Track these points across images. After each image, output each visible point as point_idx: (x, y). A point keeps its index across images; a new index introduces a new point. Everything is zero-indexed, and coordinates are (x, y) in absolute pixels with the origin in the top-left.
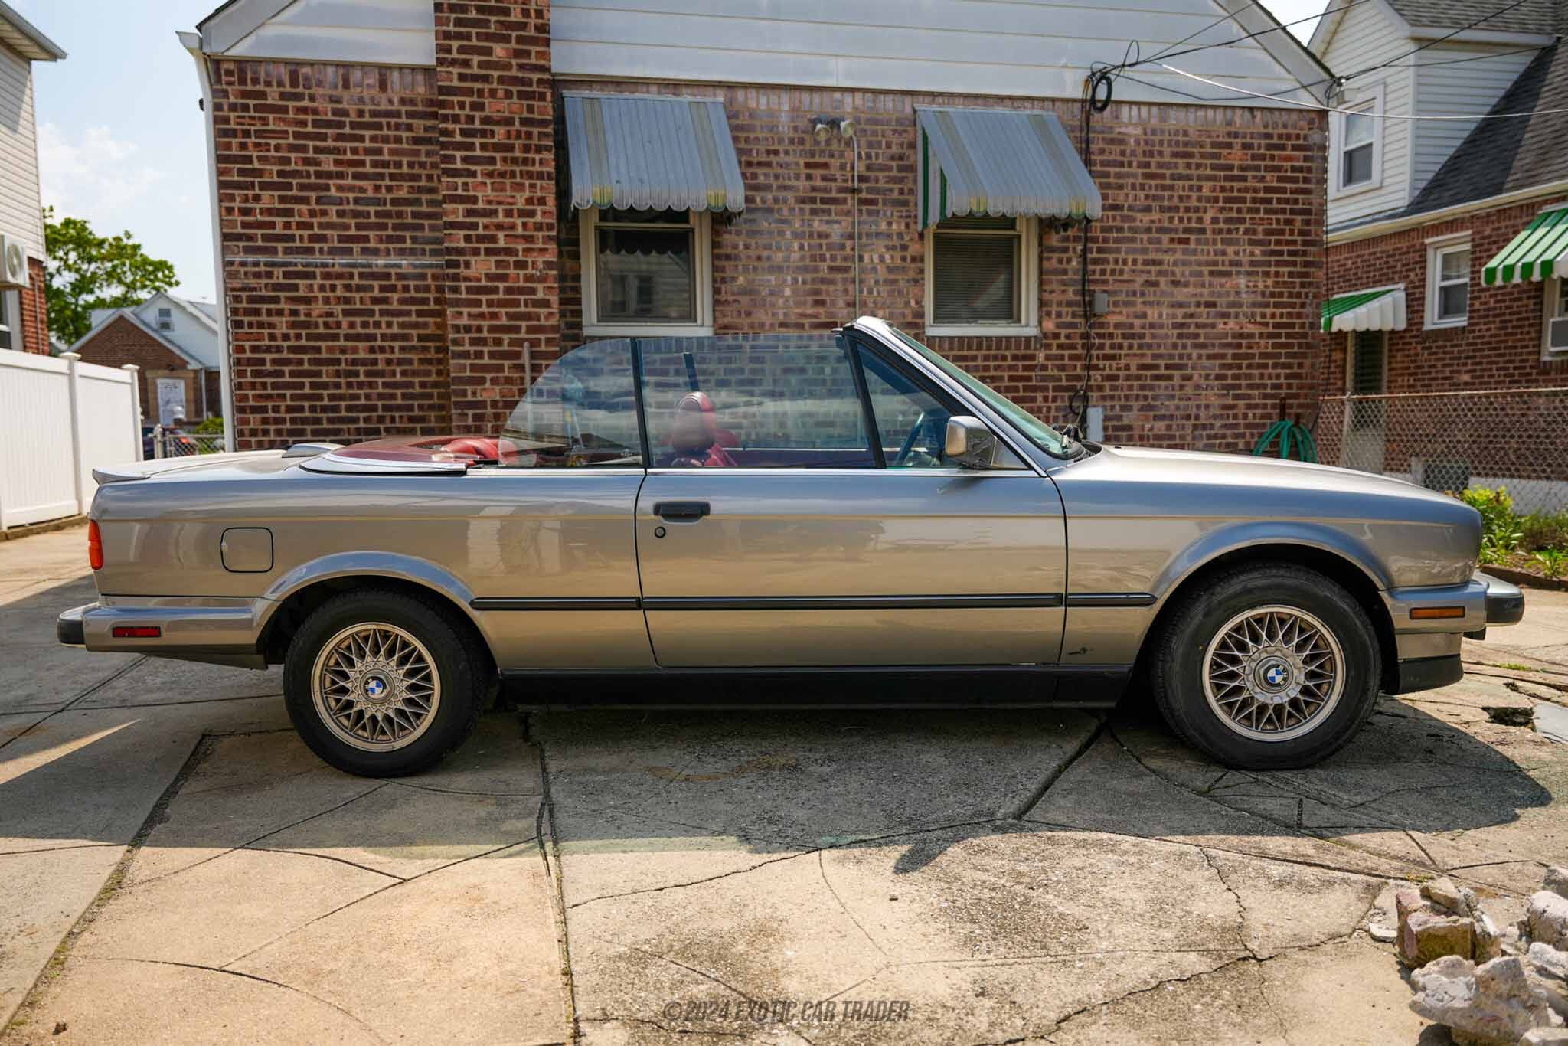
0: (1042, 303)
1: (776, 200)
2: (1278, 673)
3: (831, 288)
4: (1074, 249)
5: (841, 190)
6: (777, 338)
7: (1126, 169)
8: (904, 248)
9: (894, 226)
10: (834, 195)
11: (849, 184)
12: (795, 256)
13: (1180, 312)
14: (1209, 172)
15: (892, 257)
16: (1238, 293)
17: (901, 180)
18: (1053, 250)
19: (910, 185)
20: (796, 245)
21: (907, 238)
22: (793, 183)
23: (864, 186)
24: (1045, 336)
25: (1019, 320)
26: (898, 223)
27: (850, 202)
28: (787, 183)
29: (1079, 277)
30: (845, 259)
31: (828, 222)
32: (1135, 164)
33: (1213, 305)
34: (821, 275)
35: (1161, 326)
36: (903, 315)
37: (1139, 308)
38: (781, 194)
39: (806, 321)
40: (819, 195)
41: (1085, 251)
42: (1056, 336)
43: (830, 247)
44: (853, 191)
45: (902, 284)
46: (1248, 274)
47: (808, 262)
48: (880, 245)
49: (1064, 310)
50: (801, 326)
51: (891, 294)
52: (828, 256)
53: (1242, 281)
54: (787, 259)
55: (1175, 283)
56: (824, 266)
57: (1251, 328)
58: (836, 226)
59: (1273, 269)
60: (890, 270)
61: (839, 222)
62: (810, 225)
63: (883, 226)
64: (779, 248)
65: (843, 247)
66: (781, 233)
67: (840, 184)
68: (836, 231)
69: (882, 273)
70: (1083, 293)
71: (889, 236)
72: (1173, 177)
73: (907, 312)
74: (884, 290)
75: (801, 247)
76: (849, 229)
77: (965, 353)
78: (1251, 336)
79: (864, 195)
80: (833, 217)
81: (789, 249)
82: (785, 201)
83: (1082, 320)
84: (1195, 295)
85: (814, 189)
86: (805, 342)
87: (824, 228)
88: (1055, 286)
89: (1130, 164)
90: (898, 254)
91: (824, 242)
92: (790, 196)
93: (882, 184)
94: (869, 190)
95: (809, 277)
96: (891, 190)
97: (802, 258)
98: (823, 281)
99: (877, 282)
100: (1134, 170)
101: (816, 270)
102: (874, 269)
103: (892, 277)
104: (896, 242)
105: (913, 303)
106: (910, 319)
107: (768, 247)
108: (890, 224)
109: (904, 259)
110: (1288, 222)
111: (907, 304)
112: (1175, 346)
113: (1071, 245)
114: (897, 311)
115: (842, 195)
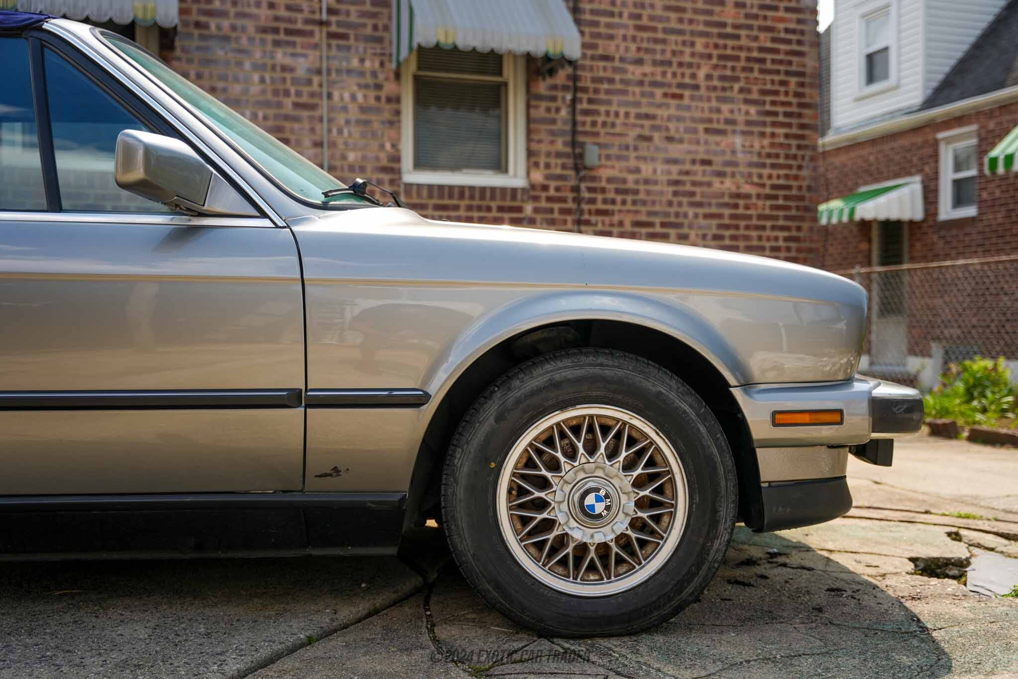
0: (530, 153)
1: (234, 28)
2: (598, 499)
3: (296, 126)
4: (564, 98)
5: (307, 22)
7: (616, 20)
8: (379, 87)
9: (368, 64)
10: (299, 26)
11: (317, 16)
12: (255, 89)
13: (675, 169)
14: (701, 28)
15: (365, 97)
16: (734, 152)
17: (374, 15)
18: (540, 98)
19: (385, 21)
20: (256, 77)
21: (381, 77)
22: (254, 10)
23: (333, 19)
24: (533, 187)
25: (506, 171)
26: (372, 61)
27: (317, 35)
28: (247, 10)
29: (568, 128)
30: (312, 95)
31: (293, 55)
32: (626, 15)
33: (707, 162)
34: (283, 111)
35: (656, 183)
36: (377, 159)
37: (633, 163)
38: (239, 22)
40: (282, 25)
41: (574, 101)
42: (545, 188)
43: (295, 81)
44: (321, 23)
45: (376, 126)
46: (744, 133)
47: (269, 96)
48: (352, 83)
49: (553, 161)
51: (363, 136)
52: (292, 90)
53: (738, 141)
54: (245, 92)
55: (670, 139)
56: (288, 102)
57: (747, 189)
58: (301, 60)
59: (768, 130)
60: (363, 109)
61: (305, 56)
62: (272, 57)
63: (355, 63)
64: (236, 80)
65: (309, 82)
66: (239, 64)
67: (306, 15)
68: (302, 66)
69: (354, 113)
70: (574, 144)
71: (362, 74)
72: (665, 31)
73: (383, 155)
74: (356, 131)
75: (262, 80)
76: (317, 65)
77: (446, 202)
78: (748, 196)
79: (334, 28)
80: (299, 50)
81: (247, 81)
82: (244, 29)
83: (571, 173)
84: (689, 152)
85: (277, 19)
87: (288, 61)
88: (543, 136)
89: (621, 15)
90: (372, 94)
91: (288, 76)
92: (250, 26)
93: (353, 18)
94: (339, 24)
95: (271, 112)
96: (364, 25)
97: (263, 92)
98: (287, 118)
99: (348, 122)
100: (625, 20)
101: (279, 105)
102: (345, 109)
103: (364, 117)
104: (369, 80)
105: (388, 146)
106: (384, 162)
107: (224, 78)
108: (362, 61)
109: (378, 99)
110: (783, 83)
111: (382, 147)
112: (670, 204)
113: (560, 94)
114: (371, 155)
115: (309, 28)
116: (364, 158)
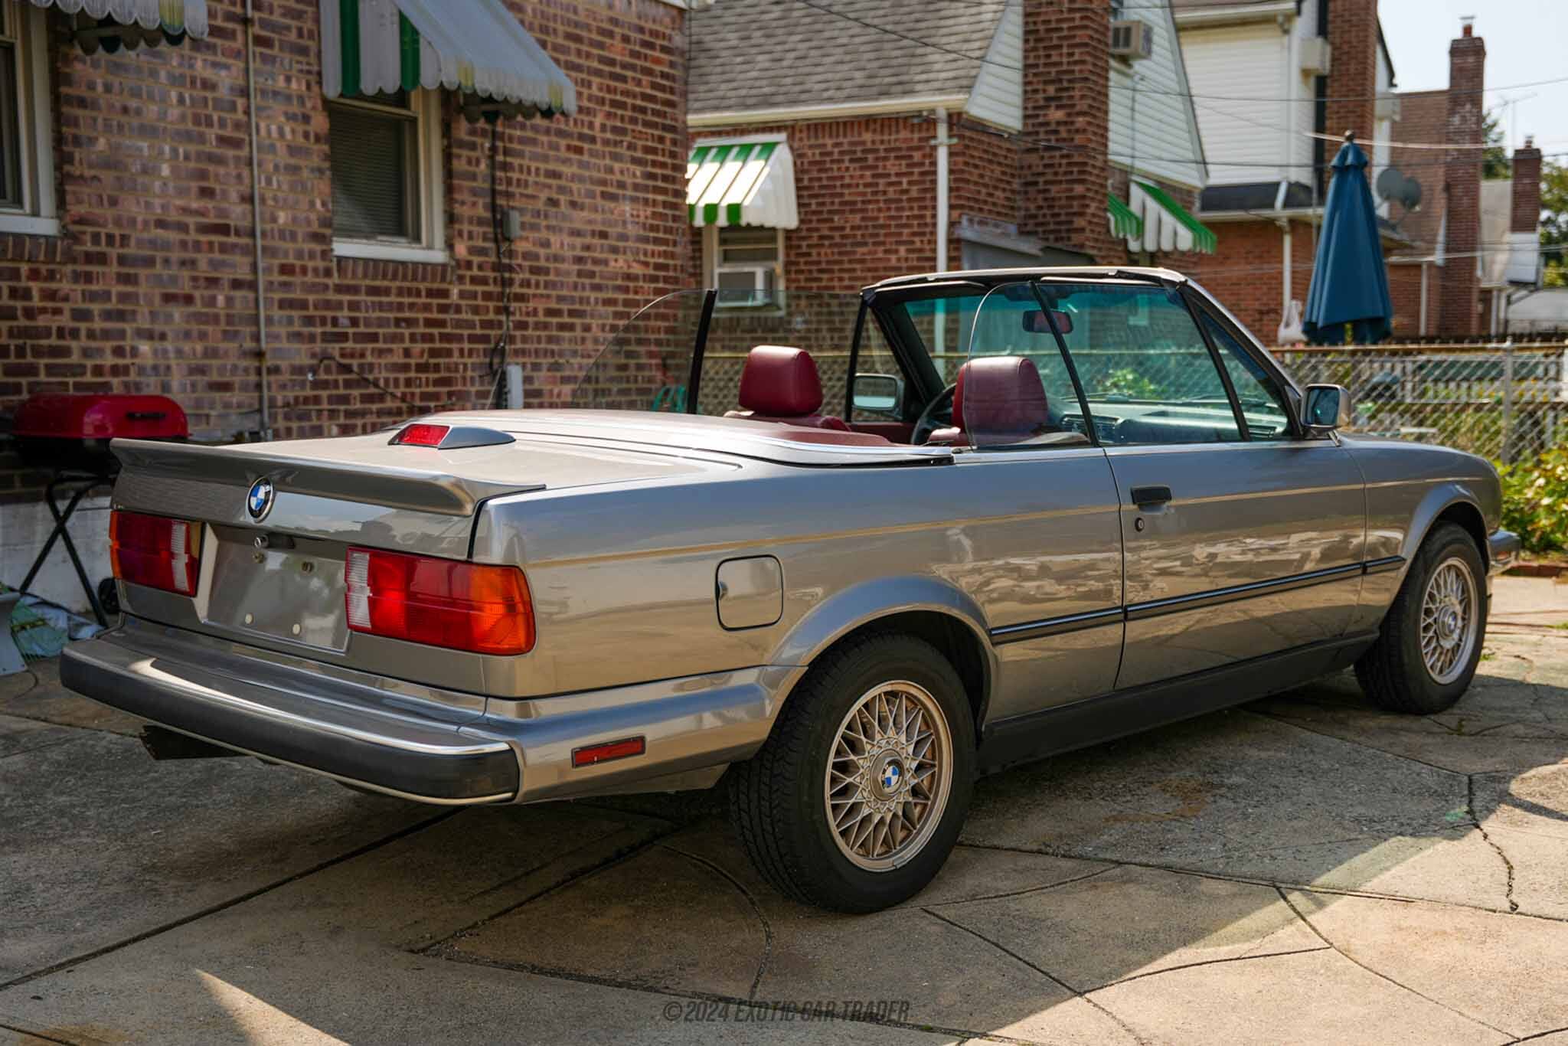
0: (451, 219)
3: (222, 170)
4: (482, 145)
5: (231, 17)
6: (153, 243)
8: (306, 119)
9: (294, 85)
10: (220, 22)
11: (239, 10)
12: (174, 113)
13: (578, 241)
14: (595, 64)
15: (293, 131)
16: (624, 223)
18: (462, 144)
20: (174, 95)
21: (309, 105)
23: (257, 15)
24: (458, 263)
25: (418, 239)
26: (298, 80)
27: (240, 36)
29: (487, 185)
30: (237, 126)
31: (215, 65)
33: (603, 235)
34: (207, 148)
35: (563, 260)
36: (309, 222)
37: (544, 234)
39: (191, 221)
41: (493, 149)
42: (469, 265)
43: (218, 104)
44: (247, 21)
45: (305, 173)
46: (634, 200)
47: (190, 126)
48: (278, 108)
49: (476, 229)
50: (183, 228)
51: (292, 188)
52: (215, 118)
53: (627, 208)
54: (163, 116)
55: (573, 204)
56: (212, 134)
57: (638, 269)
58: (223, 73)
59: (651, 196)
60: (293, 150)
61: (227, 67)
62: (191, 66)
63: (281, 82)
64: (151, 97)
65: (233, 107)
66: (154, 73)
68: (226, 80)
69: (283, 157)
70: (493, 207)
71: (288, 98)
73: (313, 217)
74: (285, 179)
75: (181, 100)
76: (241, 82)
77: (378, 283)
78: (635, 278)
79: (258, 30)
80: (220, 59)
81: (164, 99)
83: (490, 245)
84: (590, 222)
86: (190, 255)
87: (209, 74)
88: (466, 196)
90: (300, 128)
91: (209, 95)
93: (277, 17)
94: (264, 23)
95: (193, 148)
96: (288, 28)
97: (183, 118)
98: (212, 158)
99: (276, 167)
101: (201, 139)
102: (272, 148)
103: (293, 161)
104: (295, 108)
106: (315, 227)
107: (136, 93)
108: (288, 79)
109: (306, 135)
110: (661, 139)
111: (312, 204)
112: (575, 287)
113: (478, 140)
114: (302, 216)
115: (230, 25)
116: (294, 220)
